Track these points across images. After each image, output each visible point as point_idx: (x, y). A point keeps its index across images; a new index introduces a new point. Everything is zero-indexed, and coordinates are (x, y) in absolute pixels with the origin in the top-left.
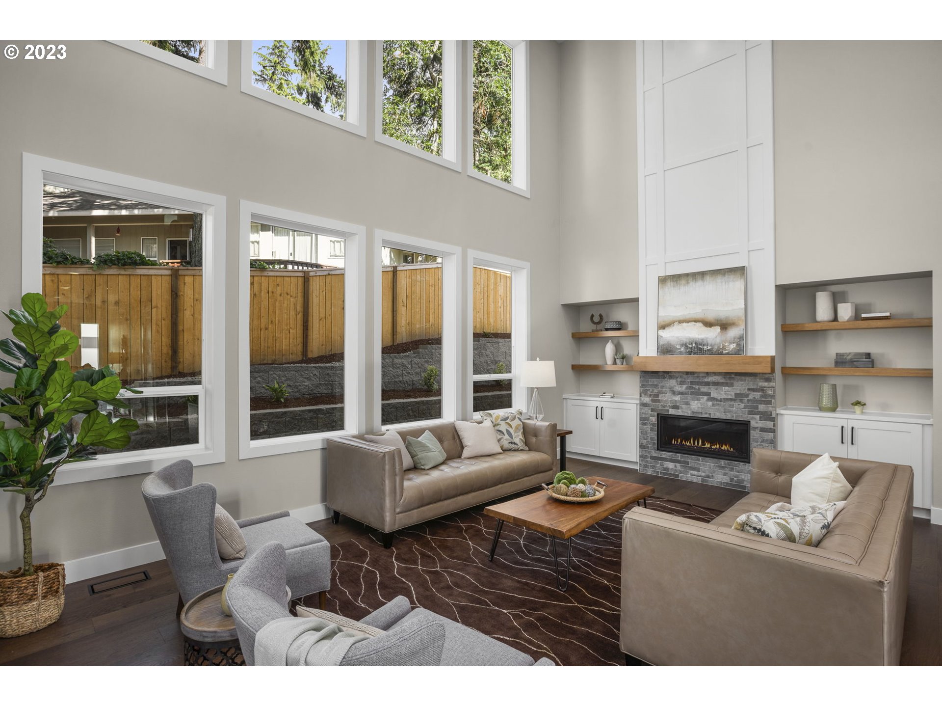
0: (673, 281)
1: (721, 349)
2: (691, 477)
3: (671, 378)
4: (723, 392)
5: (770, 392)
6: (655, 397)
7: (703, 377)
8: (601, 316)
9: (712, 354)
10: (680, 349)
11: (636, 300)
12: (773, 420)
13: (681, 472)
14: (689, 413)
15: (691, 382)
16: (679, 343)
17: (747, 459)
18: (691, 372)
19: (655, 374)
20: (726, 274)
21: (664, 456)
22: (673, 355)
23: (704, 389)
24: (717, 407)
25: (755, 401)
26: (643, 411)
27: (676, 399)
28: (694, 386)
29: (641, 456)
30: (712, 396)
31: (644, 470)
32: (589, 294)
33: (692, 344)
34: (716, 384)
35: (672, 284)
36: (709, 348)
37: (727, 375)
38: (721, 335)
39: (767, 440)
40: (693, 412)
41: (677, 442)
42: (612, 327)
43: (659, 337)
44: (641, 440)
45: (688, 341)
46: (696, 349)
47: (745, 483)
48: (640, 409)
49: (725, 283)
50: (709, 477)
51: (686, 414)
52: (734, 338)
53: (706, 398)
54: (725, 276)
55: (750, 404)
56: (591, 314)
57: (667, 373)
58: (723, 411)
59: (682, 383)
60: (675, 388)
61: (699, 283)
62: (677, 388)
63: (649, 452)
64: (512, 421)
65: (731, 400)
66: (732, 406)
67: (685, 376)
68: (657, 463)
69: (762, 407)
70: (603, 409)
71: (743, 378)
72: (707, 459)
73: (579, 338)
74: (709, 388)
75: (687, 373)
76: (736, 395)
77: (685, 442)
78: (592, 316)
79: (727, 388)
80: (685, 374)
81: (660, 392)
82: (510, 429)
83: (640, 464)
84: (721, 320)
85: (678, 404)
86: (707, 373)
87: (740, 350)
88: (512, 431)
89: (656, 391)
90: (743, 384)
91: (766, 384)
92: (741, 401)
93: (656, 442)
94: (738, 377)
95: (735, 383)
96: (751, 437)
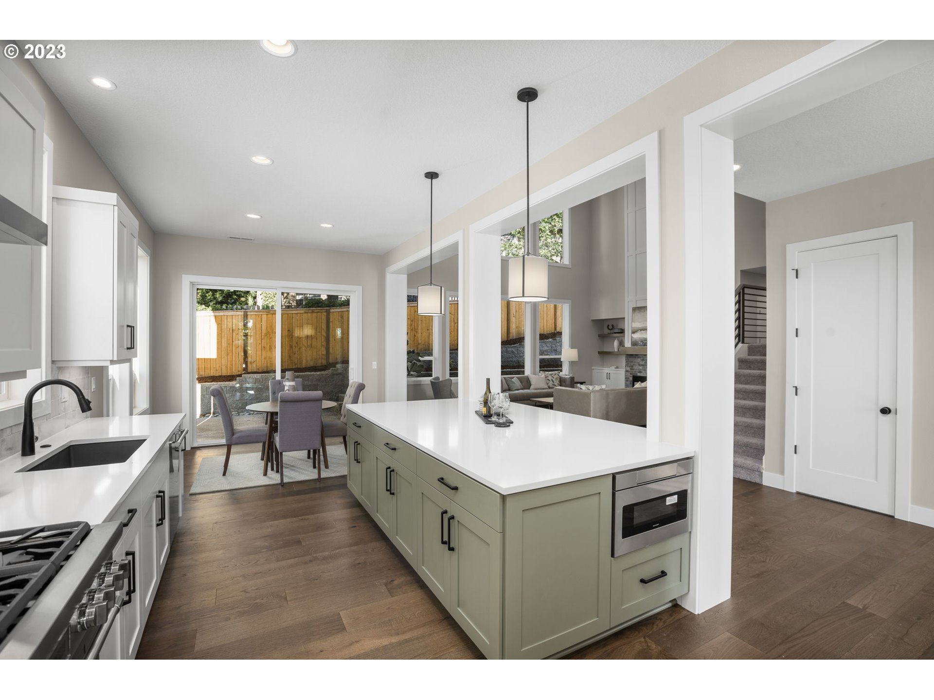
0: (639, 310)
3: (638, 358)
6: (632, 367)
8: (613, 326)
10: (641, 343)
11: (624, 319)
16: (640, 340)
19: (630, 355)
22: (638, 346)
26: (627, 374)
27: (641, 368)
32: (604, 315)
42: (617, 332)
43: (631, 337)
45: (644, 340)
48: (625, 373)
57: (636, 355)
59: (643, 360)
60: (640, 363)
70: (610, 374)
73: (602, 337)
78: (608, 326)
81: (634, 365)
82: (553, 379)
85: (641, 371)
88: (554, 380)
89: (632, 364)
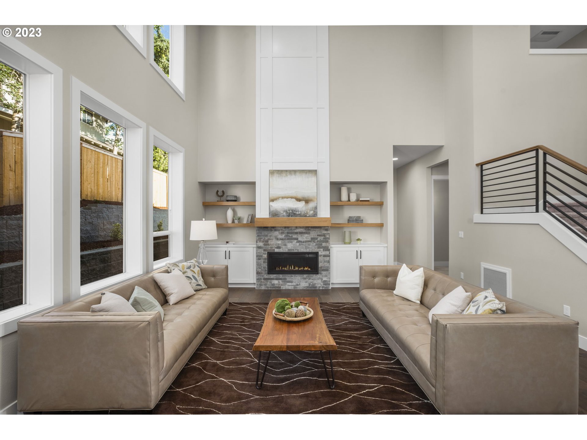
0: (278, 173)
1: (305, 214)
2: (288, 287)
3: (276, 230)
4: (305, 238)
5: (328, 236)
6: (266, 243)
7: (294, 229)
8: (223, 192)
9: (301, 216)
10: (283, 213)
11: (254, 184)
12: (329, 250)
13: (282, 285)
14: (286, 251)
15: (287, 232)
16: (282, 210)
17: (317, 272)
18: (287, 227)
19: (266, 228)
20: (308, 173)
21: (272, 277)
22: (279, 217)
23: (295, 236)
24: (302, 246)
25: (321, 241)
26: (259, 251)
27: (279, 243)
28: (289, 235)
29: (257, 279)
30: (299, 240)
31: (259, 287)
33: (290, 211)
34: (301, 233)
35: (278, 175)
36: (299, 213)
37: (307, 227)
38: (305, 206)
39: (326, 261)
40: (289, 250)
41: (279, 268)
42: (230, 199)
43: (270, 206)
44: (257, 269)
45: (287, 209)
46: (292, 213)
47: (316, 285)
48: (257, 250)
49: (307, 178)
50: (297, 285)
51: (285, 251)
52: (312, 208)
53: (296, 241)
54: (307, 174)
55: (318, 243)
56: (217, 190)
57: (273, 227)
58: (305, 247)
59: (282, 233)
60: (278, 236)
61: (293, 176)
62: (279, 236)
63: (263, 276)
64: (194, 268)
65: (309, 241)
66: (309, 245)
67: (284, 229)
68: (268, 282)
69: (324, 244)
70: (231, 252)
71: (315, 229)
72: (297, 275)
73: (207, 206)
74: (297, 236)
75: (285, 227)
76: (312, 238)
77: (284, 268)
78: (218, 191)
79: (307, 235)
80: (284, 228)
81: (269, 239)
82: (194, 275)
83: (257, 284)
84: (305, 198)
85: (280, 246)
86: (296, 227)
87: (315, 215)
88: (196, 276)
89: (266, 238)
90: (315, 233)
91: (326, 232)
92: (314, 242)
93: (267, 269)
94: (313, 229)
95: (311, 232)
96: (319, 260)
